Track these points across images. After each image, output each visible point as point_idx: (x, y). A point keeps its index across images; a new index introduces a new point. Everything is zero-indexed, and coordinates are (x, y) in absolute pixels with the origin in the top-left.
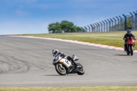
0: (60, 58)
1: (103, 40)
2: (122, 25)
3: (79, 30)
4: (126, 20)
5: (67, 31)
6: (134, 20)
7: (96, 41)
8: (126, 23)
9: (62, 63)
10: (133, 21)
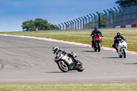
0: (62, 55)
1: (78, 38)
2: (96, 22)
3: (53, 28)
4: (99, 18)
5: (41, 29)
6: (108, 17)
7: (70, 39)
8: (99, 20)
9: (64, 61)
10: (107, 19)
